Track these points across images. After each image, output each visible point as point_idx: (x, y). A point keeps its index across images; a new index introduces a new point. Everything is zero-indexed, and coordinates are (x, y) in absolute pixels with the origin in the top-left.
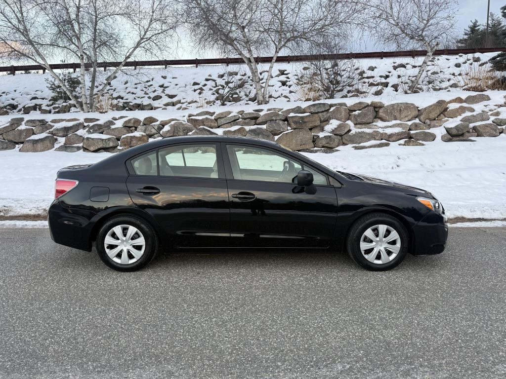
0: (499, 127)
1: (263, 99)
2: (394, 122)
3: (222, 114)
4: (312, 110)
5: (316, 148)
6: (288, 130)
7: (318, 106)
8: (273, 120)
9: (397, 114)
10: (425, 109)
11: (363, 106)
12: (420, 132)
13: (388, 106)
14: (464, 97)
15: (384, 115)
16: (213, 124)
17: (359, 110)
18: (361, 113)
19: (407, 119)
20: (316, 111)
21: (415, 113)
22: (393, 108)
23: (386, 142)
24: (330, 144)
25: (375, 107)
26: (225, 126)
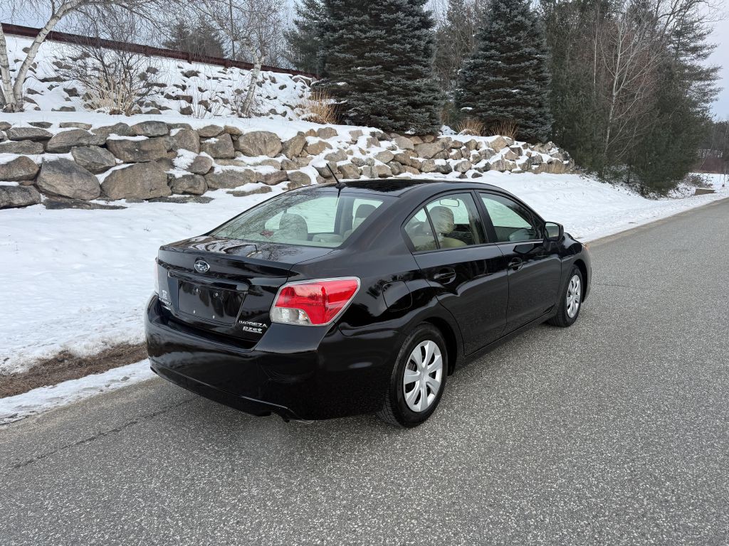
0: (359, 168)
1: (15, 102)
2: (262, 158)
5: (175, 196)
6: (117, 164)
8: (82, 145)
9: (262, 147)
10: (290, 141)
11: (219, 132)
12: (296, 173)
13: (247, 134)
14: (315, 130)
15: (247, 147)
17: (215, 137)
18: (219, 141)
19: (274, 155)
20: (156, 134)
21: (279, 147)
22: (256, 139)
23: (264, 185)
24: (195, 189)
25: (232, 135)
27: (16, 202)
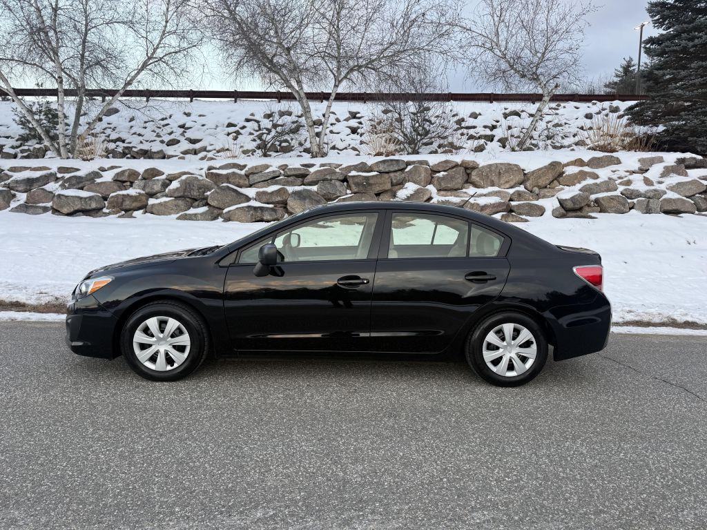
0: (629, 201)
1: (318, 151)
2: (491, 189)
3: (256, 167)
4: (382, 168)
6: (347, 194)
7: (390, 163)
8: (327, 180)
9: (495, 178)
10: (533, 172)
11: (450, 166)
12: (524, 204)
13: (483, 167)
14: (586, 159)
15: (478, 179)
16: (242, 182)
17: (444, 171)
18: (447, 175)
19: (508, 186)
20: (387, 170)
21: (520, 177)
22: (491, 171)
25: (466, 168)
26: (259, 185)
27: (265, 218)
